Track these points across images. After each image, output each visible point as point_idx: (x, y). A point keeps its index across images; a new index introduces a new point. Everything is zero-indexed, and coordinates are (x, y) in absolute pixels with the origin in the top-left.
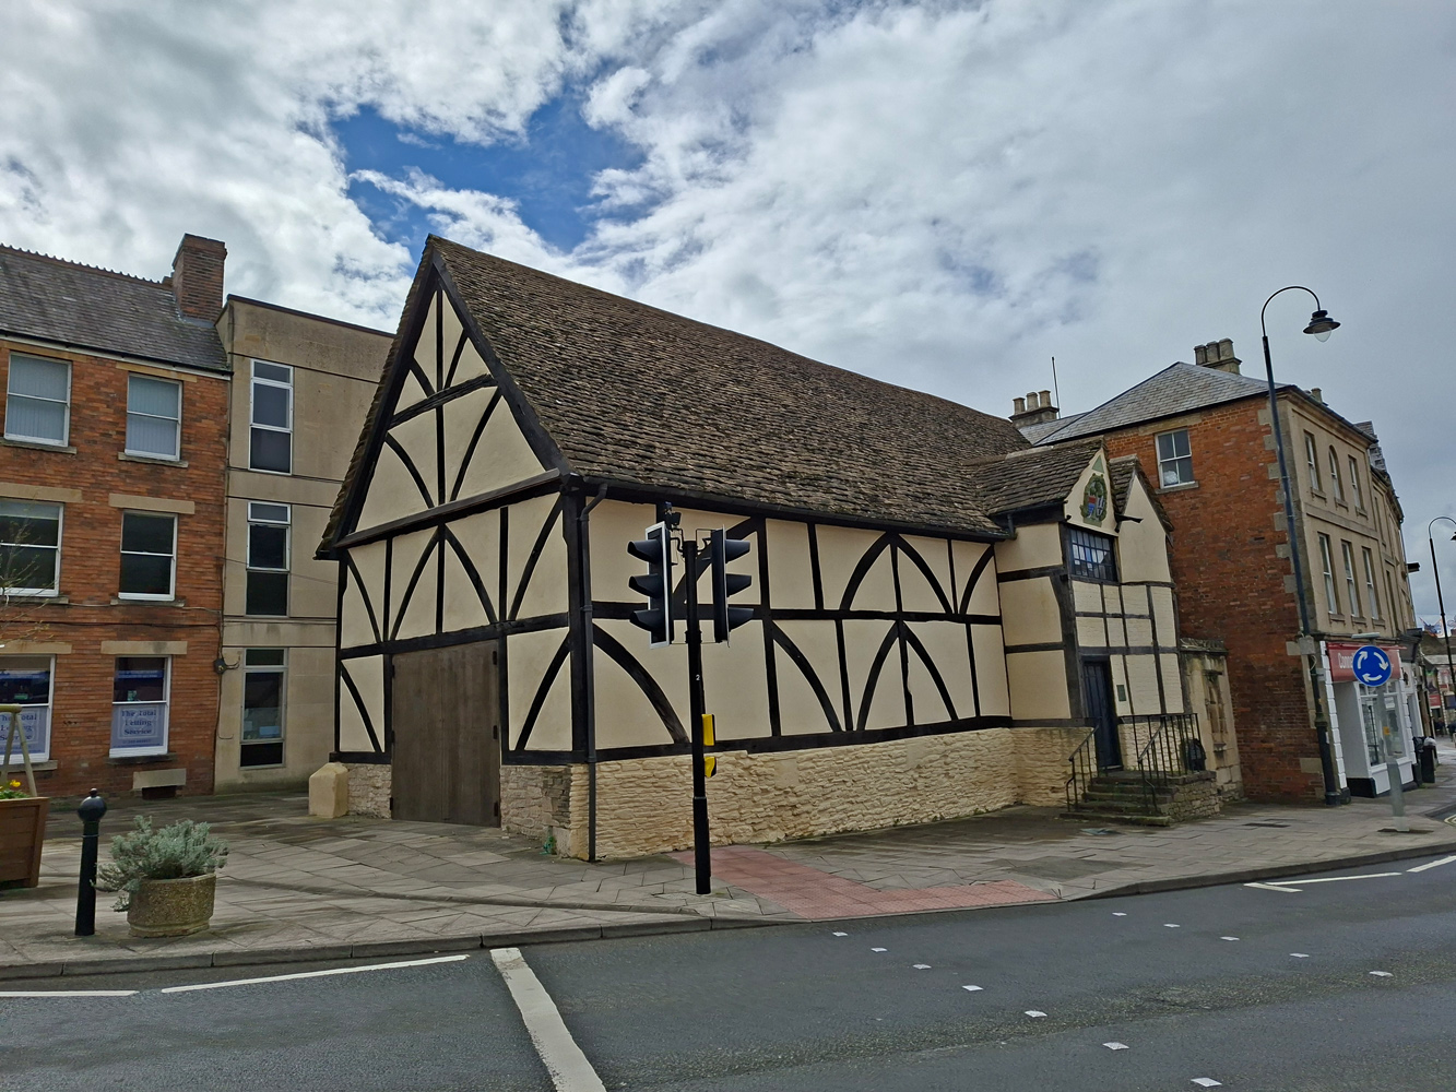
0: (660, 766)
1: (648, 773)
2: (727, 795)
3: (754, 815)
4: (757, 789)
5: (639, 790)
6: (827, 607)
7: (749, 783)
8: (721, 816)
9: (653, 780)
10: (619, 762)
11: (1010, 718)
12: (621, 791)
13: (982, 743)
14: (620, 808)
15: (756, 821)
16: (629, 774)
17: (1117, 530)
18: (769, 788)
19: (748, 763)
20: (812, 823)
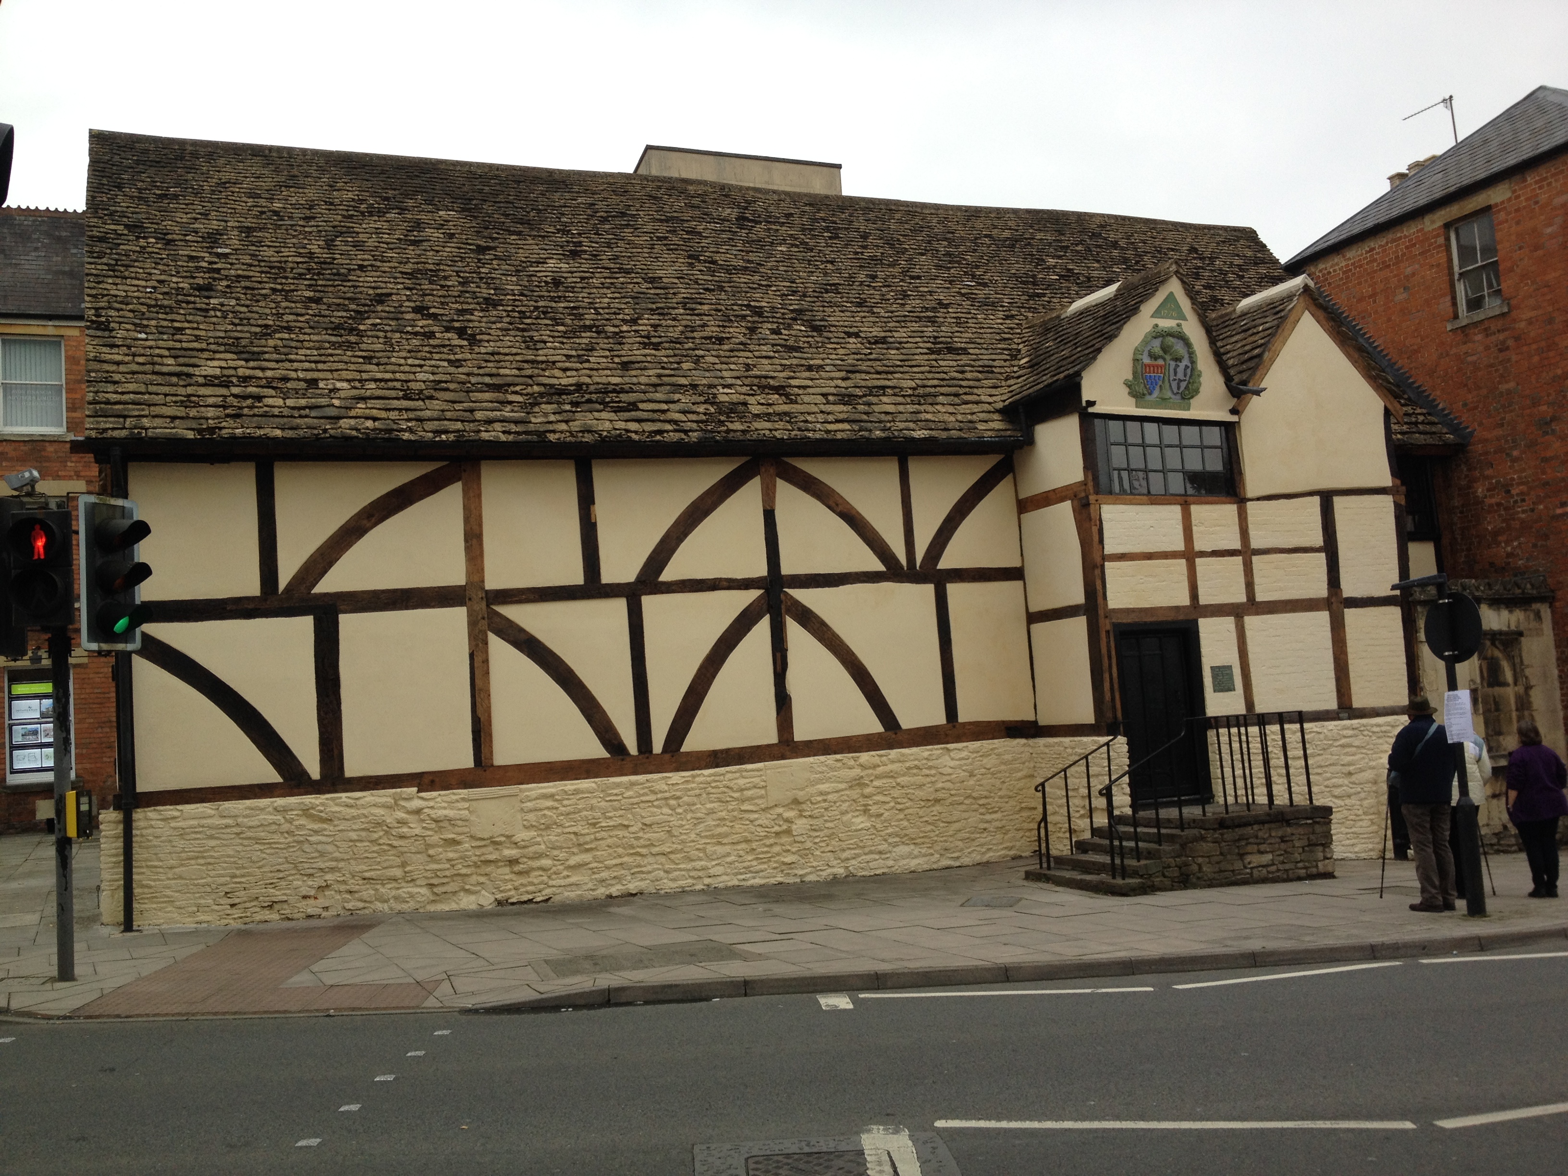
0: (248, 812)
1: (229, 821)
2: (376, 848)
3: (429, 874)
4: (435, 838)
5: (213, 843)
6: (607, 578)
7: (418, 831)
8: (367, 875)
9: (238, 830)
10: (179, 807)
11: (1035, 722)
12: (180, 844)
13: (952, 763)
14: (182, 865)
15: (435, 881)
16: (194, 822)
17: (1234, 411)
18: (458, 838)
19: (416, 804)
20: (551, 883)
